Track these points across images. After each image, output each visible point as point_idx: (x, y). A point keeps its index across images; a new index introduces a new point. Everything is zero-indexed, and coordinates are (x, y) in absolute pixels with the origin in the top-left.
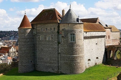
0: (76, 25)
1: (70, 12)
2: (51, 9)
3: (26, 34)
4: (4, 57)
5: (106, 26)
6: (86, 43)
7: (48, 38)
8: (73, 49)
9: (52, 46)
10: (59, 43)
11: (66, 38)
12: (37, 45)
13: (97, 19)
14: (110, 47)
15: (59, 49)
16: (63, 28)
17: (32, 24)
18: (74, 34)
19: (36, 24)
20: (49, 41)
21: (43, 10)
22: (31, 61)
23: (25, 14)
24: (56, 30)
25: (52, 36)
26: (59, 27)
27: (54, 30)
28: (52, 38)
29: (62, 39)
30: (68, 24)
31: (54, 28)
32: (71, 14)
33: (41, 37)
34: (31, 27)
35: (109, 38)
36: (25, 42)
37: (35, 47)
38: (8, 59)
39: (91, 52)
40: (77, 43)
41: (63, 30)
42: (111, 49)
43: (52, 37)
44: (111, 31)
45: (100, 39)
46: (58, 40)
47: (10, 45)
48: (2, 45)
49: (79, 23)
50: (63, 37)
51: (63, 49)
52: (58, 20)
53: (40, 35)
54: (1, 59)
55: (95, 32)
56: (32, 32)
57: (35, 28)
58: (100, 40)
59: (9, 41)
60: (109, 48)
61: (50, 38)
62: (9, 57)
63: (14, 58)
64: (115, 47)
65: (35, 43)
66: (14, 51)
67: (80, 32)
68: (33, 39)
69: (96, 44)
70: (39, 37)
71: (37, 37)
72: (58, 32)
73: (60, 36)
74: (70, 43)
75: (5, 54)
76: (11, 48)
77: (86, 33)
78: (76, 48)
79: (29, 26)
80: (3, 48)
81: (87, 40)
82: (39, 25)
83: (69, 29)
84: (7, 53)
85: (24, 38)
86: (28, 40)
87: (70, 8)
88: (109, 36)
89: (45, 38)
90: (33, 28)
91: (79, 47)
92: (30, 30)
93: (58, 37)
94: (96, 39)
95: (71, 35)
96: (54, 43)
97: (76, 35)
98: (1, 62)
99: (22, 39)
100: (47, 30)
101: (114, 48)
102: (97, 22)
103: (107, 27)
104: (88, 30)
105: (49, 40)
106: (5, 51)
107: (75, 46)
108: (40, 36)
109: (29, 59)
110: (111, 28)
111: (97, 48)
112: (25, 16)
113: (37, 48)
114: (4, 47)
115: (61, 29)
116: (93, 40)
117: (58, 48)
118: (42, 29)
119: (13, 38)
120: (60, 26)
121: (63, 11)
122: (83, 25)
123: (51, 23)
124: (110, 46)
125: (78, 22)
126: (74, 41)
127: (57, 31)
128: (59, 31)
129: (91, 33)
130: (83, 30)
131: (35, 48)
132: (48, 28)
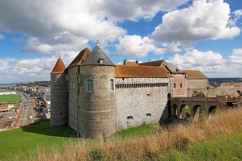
0: (95, 68)
1: (95, 50)
3: (55, 80)
5: (175, 71)
6: (125, 93)
8: (89, 102)
9: (75, 96)
11: (83, 86)
13: (162, 61)
15: (79, 101)
18: (92, 81)
20: (74, 90)
22: (61, 113)
25: (75, 82)
28: (75, 86)
29: (80, 88)
30: (85, 66)
32: (93, 53)
35: (181, 87)
36: (54, 90)
39: (136, 106)
40: (96, 94)
44: (186, 77)
45: (156, 88)
49: (101, 64)
50: (79, 84)
52: (81, 61)
55: (143, 79)
57: (68, 73)
58: (158, 90)
68: (66, 86)
69: (148, 95)
74: (87, 94)
77: (123, 79)
78: (94, 101)
79: (60, 71)
83: (86, 73)
85: (53, 85)
86: (58, 87)
88: (181, 84)
91: (99, 99)
94: (148, 89)
96: (76, 92)
97: (95, 81)
103: (177, 72)
104: (129, 75)
107: (94, 98)
110: (185, 74)
111: (148, 101)
116: (140, 89)
125: (99, 63)
126: (92, 90)
129: (134, 79)
130: (109, 75)
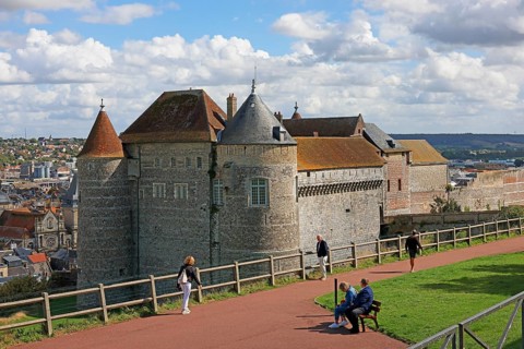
0: (271, 151)
1: (253, 106)
2: (191, 90)
3: (105, 178)
4: (17, 255)
5: (387, 146)
6: (309, 207)
7: (179, 192)
8: (259, 230)
9: (191, 219)
10: (214, 209)
11: (239, 193)
12: (141, 216)
13: (356, 119)
14: (397, 221)
15: (216, 231)
16: (228, 159)
17: (126, 141)
18: (263, 181)
19: (140, 143)
20: (181, 202)
21: (164, 94)
22: (121, 271)
23: (102, 107)
24: (206, 167)
25: (191, 184)
26: (214, 154)
27: (199, 165)
28: (192, 192)
29: (225, 197)
30: (245, 146)
31: (199, 158)
32: (254, 113)
33: (157, 188)
34: (121, 154)
35: (400, 189)
36: (101, 204)
37: (136, 220)
38: (31, 262)
39: (327, 238)
40: (274, 211)
41: (227, 166)
42: (401, 228)
43: (192, 187)
44: (408, 163)
45: (360, 193)
46: (212, 198)
47: (39, 204)
48: (8, 203)
49: (282, 142)
50: (226, 188)
51: (226, 231)
52: (212, 131)
53: (151, 179)
54: (6, 262)
55: (341, 171)
56: (126, 171)
57: (136, 155)
58: (363, 196)
59: (34, 185)
60: (394, 223)
61: (184, 192)
62: (34, 253)
63: (55, 256)
64: (415, 220)
65: (136, 206)
66: (55, 229)
67: (284, 172)
68: (128, 192)
69: (348, 211)
70: (148, 186)
71: (143, 188)
72: (212, 173)
73: (218, 186)
74: (250, 210)
75: (18, 243)
76: (43, 215)
77: (309, 175)
78: (269, 227)
79: (116, 150)
80: (9, 215)
81: (311, 199)
82: (148, 147)
83: (248, 164)
84: (27, 237)
85: (99, 192)
86: (111, 197)
87: (253, 91)
88: (400, 181)
89: (167, 190)
90: (128, 156)
91: (280, 223)
92: (117, 163)
93: (211, 189)
94: (347, 195)
95: (254, 182)
96: (198, 208)
97: (270, 182)
98: (5, 275)
99: (92, 194)
100: (174, 164)
101: (410, 224)
102: (357, 130)
103: (392, 150)
104: (316, 162)
105: (182, 197)
106: (19, 229)
107: (268, 220)
108: (150, 183)
109: (112, 262)
110: (408, 153)
111: (348, 226)
112: (101, 113)
113: (141, 226)
114: (14, 214)
115: (220, 163)
116: (333, 197)
117: (212, 227)
118: (157, 160)
119: (49, 170)
120: (218, 153)
121: (230, 100)
122: (295, 147)
123: (188, 142)
124: (398, 217)
125: (279, 139)
126: (263, 202)
127: (208, 169)
128: (216, 169)
129: (326, 172)
130: (295, 166)
131: (136, 225)
132: (179, 159)
